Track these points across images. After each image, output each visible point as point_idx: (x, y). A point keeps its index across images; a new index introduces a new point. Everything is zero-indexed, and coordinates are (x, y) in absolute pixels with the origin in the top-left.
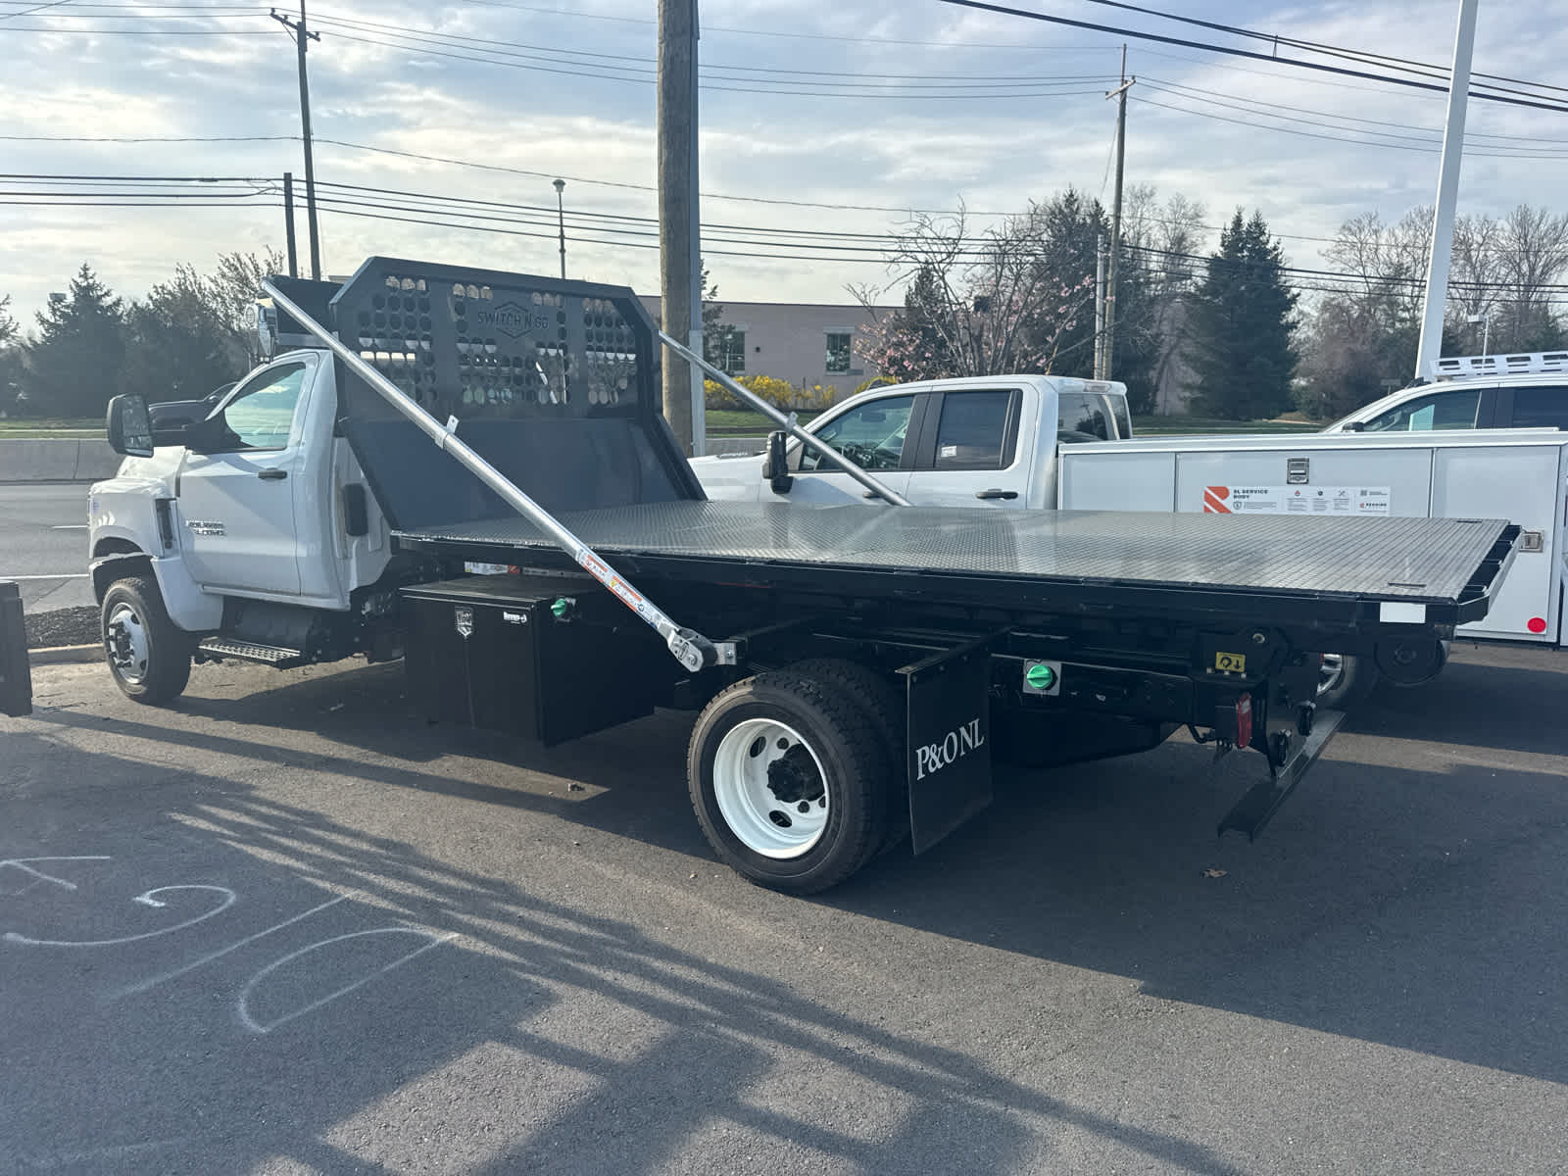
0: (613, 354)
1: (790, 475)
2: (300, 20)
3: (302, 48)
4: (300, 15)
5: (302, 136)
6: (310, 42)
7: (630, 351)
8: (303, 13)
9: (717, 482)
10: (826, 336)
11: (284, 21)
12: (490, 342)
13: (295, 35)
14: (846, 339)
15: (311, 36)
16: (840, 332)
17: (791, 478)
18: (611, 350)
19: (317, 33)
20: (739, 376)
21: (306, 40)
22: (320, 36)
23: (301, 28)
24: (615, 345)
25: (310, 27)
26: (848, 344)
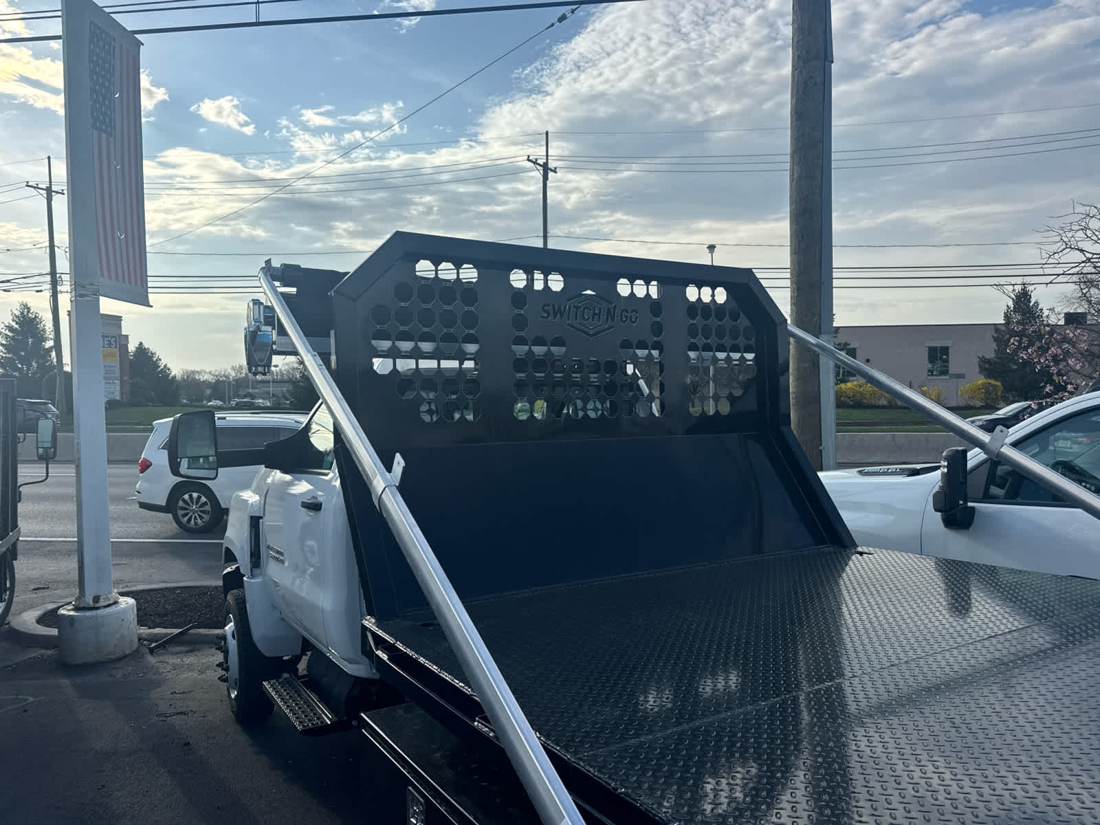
0: (726, 354)
1: (970, 504)
2: (545, 161)
3: (545, 178)
4: (545, 158)
5: (542, 235)
6: (551, 174)
7: (748, 349)
8: (547, 156)
9: (859, 507)
10: (927, 349)
11: (535, 163)
12: (558, 342)
13: (542, 172)
14: (945, 350)
15: (552, 170)
16: (939, 345)
17: (973, 508)
18: (721, 348)
19: (555, 168)
20: (853, 381)
21: (548, 173)
22: (557, 170)
23: (545, 167)
24: (727, 340)
25: (552, 165)
26: (947, 354)
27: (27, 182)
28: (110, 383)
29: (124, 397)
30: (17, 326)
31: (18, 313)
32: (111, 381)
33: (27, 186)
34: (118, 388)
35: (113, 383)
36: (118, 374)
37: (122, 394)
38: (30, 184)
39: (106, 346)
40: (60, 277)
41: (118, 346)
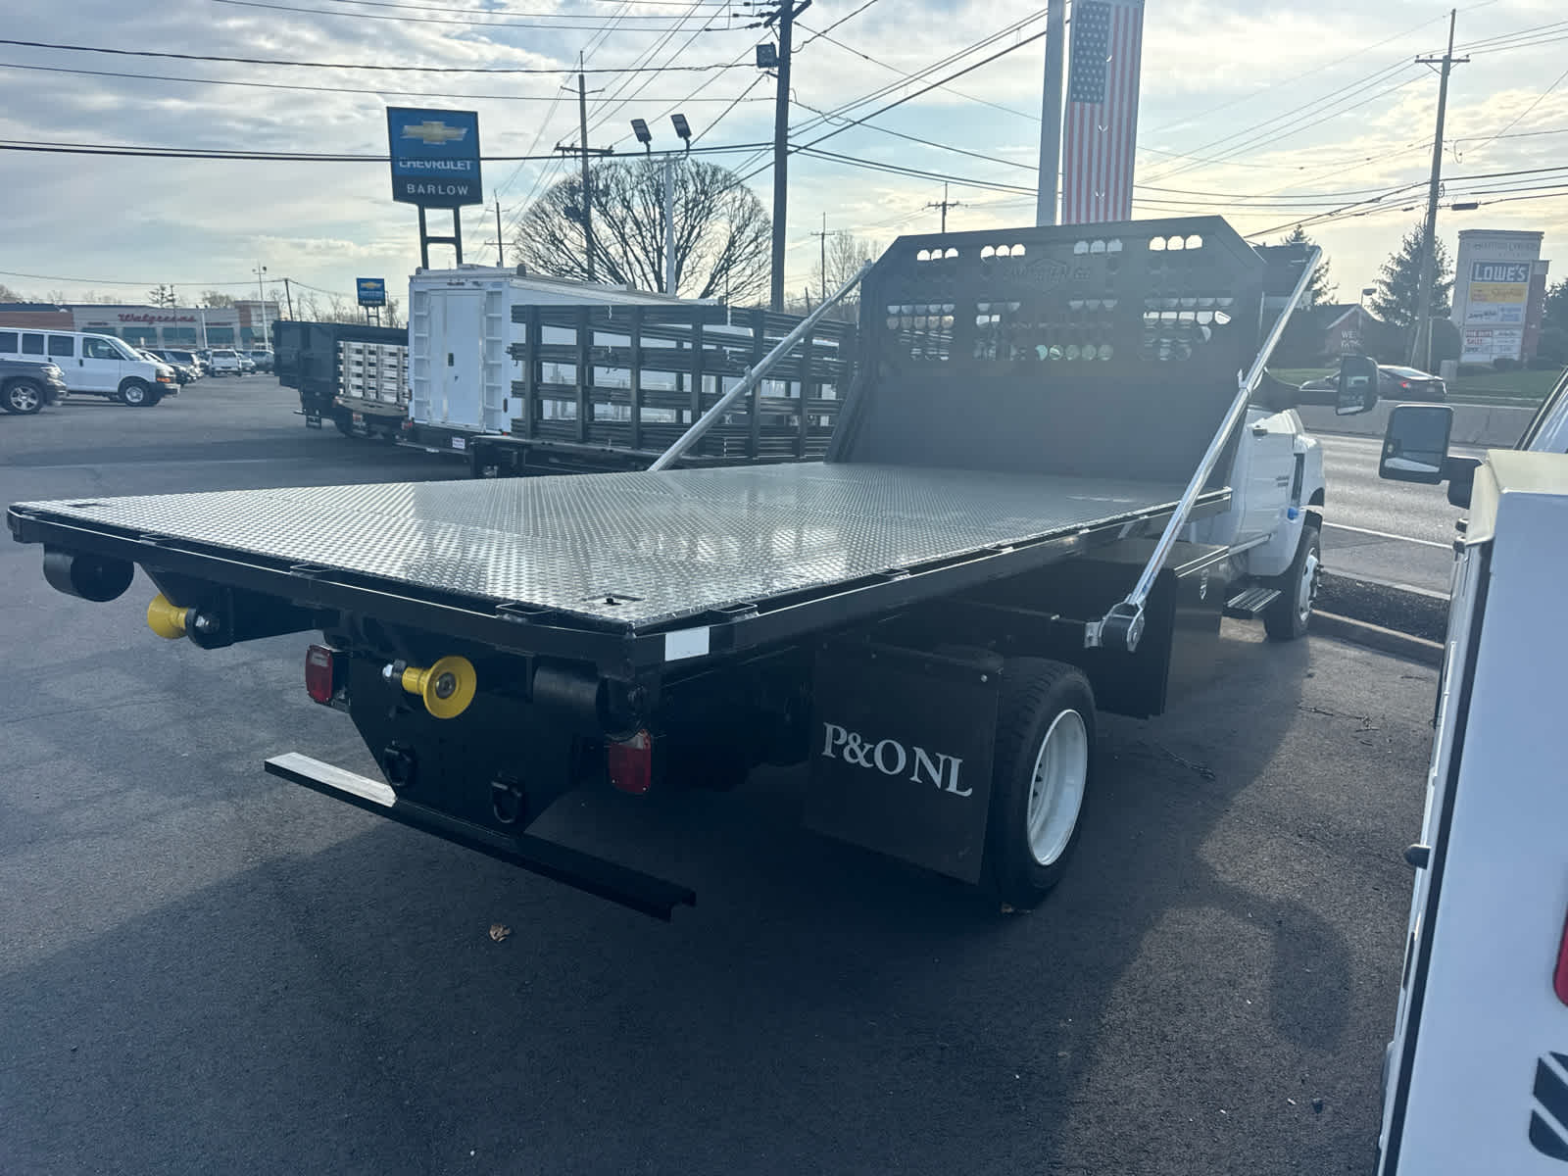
27: (1418, 56)
28: (1506, 334)
29: (1526, 354)
30: (1408, 257)
31: (1411, 238)
32: (1508, 332)
33: (1417, 61)
34: (1518, 341)
35: (1513, 334)
36: (1522, 320)
37: (1523, 350)
38: (1420, 58)
39: (1509, 279)
40: (1443, 185)
41: (1529, 277)
